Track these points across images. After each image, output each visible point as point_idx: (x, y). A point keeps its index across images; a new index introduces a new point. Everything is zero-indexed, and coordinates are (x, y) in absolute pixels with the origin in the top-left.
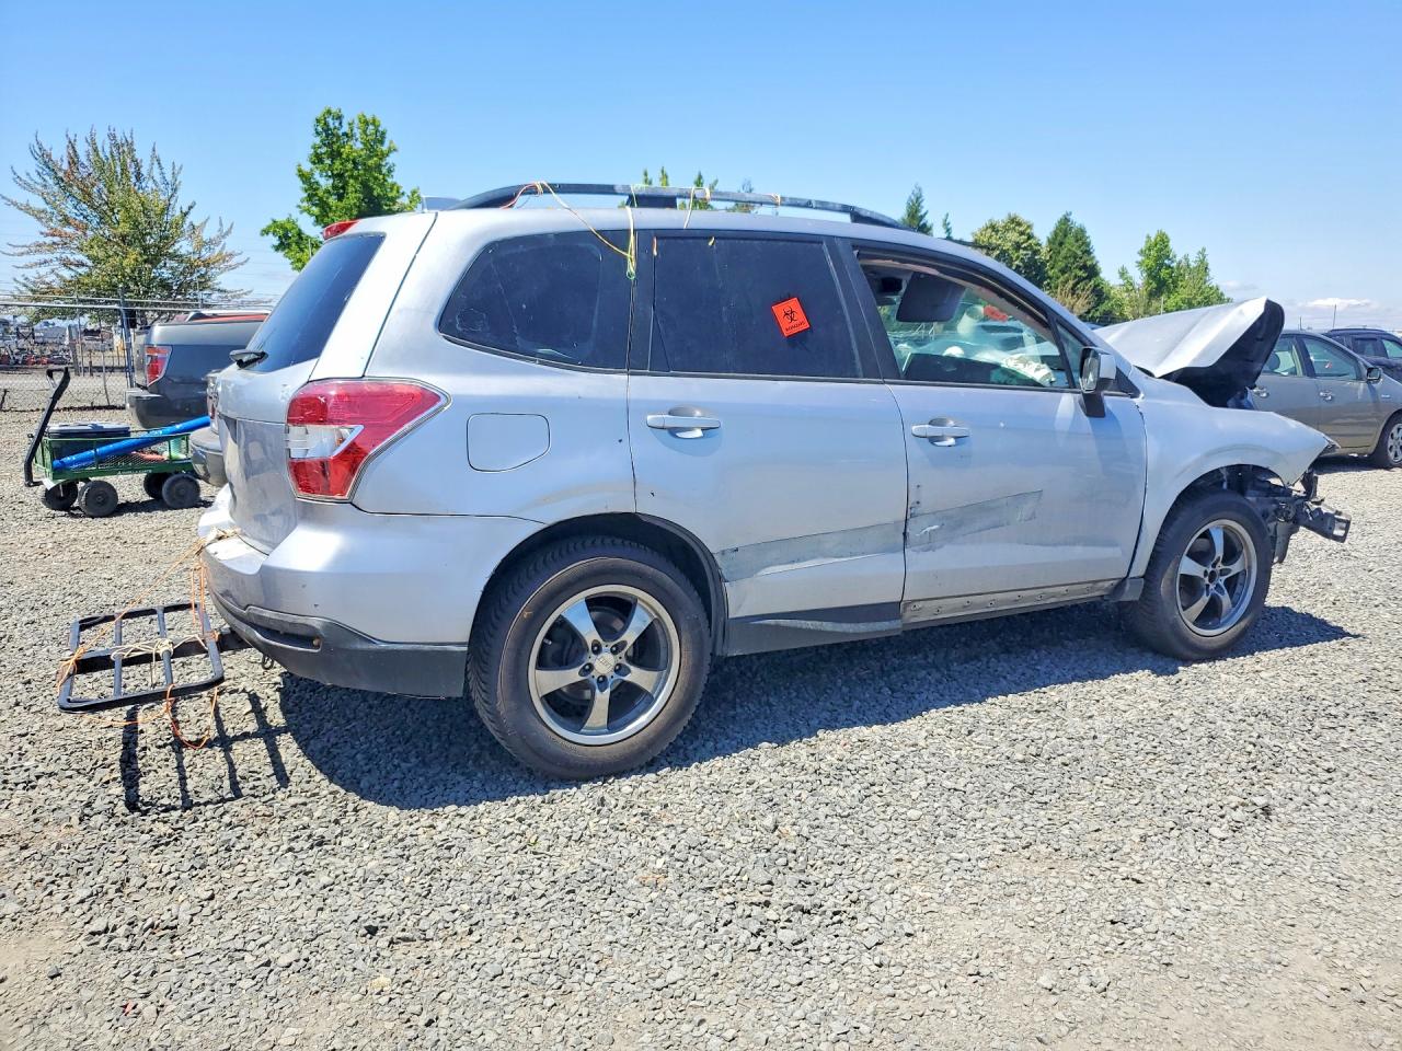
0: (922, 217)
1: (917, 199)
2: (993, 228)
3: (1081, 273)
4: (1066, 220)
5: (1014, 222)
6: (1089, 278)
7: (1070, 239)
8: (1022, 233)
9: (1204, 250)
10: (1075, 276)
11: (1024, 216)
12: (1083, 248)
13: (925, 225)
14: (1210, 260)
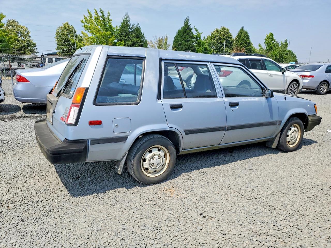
0: (190, 25)
1: (188, 20)
2: (217, 31)
3: (246, 45)
4: (242, 29)
5: (224, 29)
6: (248, 46)
7: (243, 35)
8: (225, 32)
9: (286, 39)
10: (244, 46)
11: (226, 27)
12: (247, 37)
13: (190, 28)
14: (288, 42)
